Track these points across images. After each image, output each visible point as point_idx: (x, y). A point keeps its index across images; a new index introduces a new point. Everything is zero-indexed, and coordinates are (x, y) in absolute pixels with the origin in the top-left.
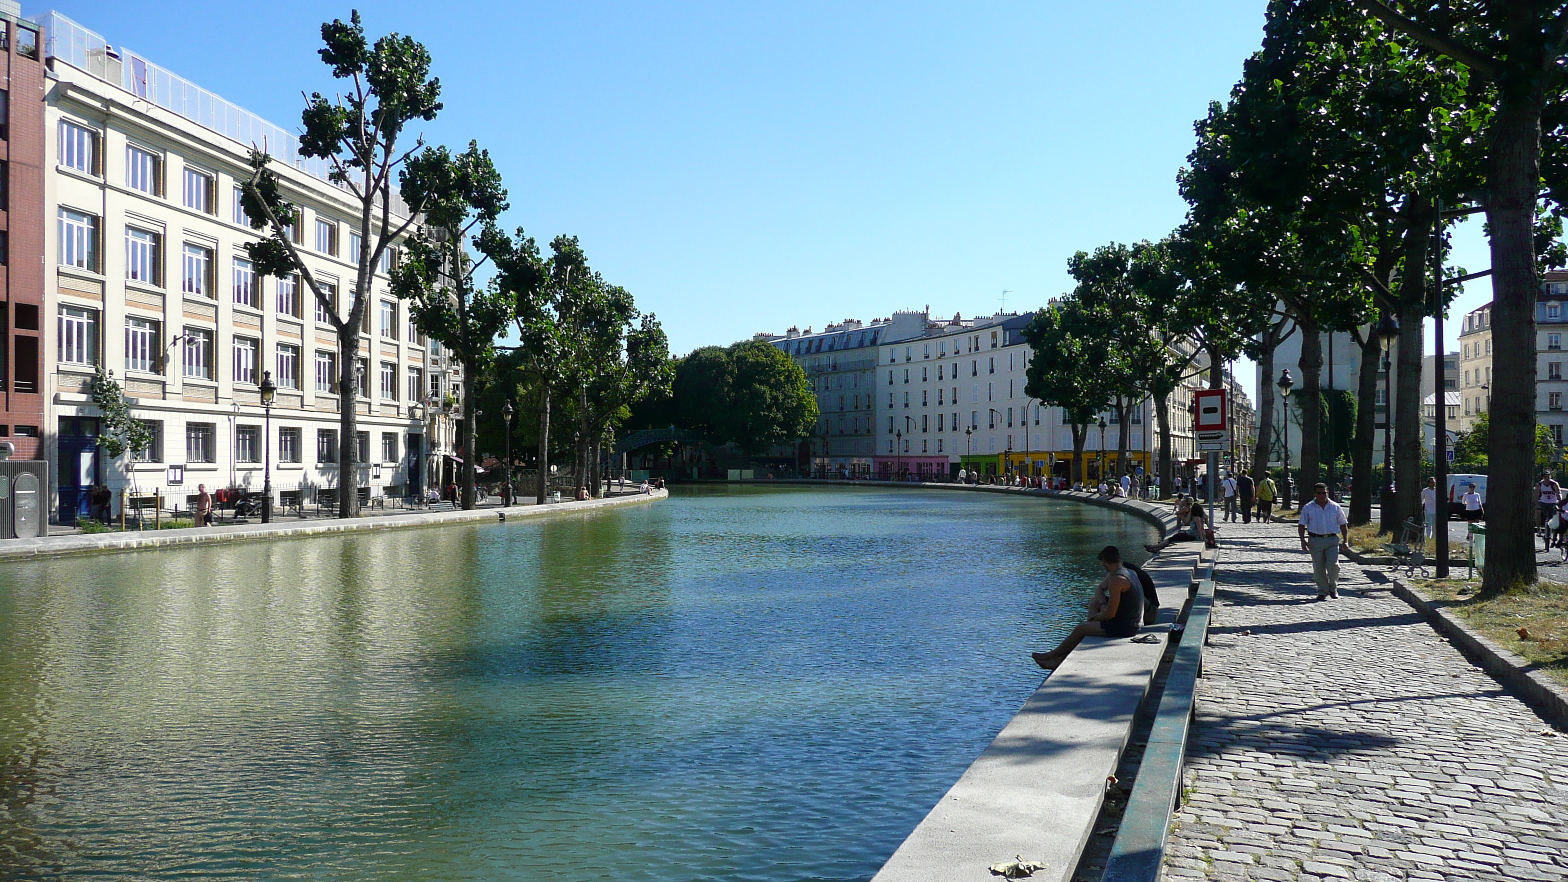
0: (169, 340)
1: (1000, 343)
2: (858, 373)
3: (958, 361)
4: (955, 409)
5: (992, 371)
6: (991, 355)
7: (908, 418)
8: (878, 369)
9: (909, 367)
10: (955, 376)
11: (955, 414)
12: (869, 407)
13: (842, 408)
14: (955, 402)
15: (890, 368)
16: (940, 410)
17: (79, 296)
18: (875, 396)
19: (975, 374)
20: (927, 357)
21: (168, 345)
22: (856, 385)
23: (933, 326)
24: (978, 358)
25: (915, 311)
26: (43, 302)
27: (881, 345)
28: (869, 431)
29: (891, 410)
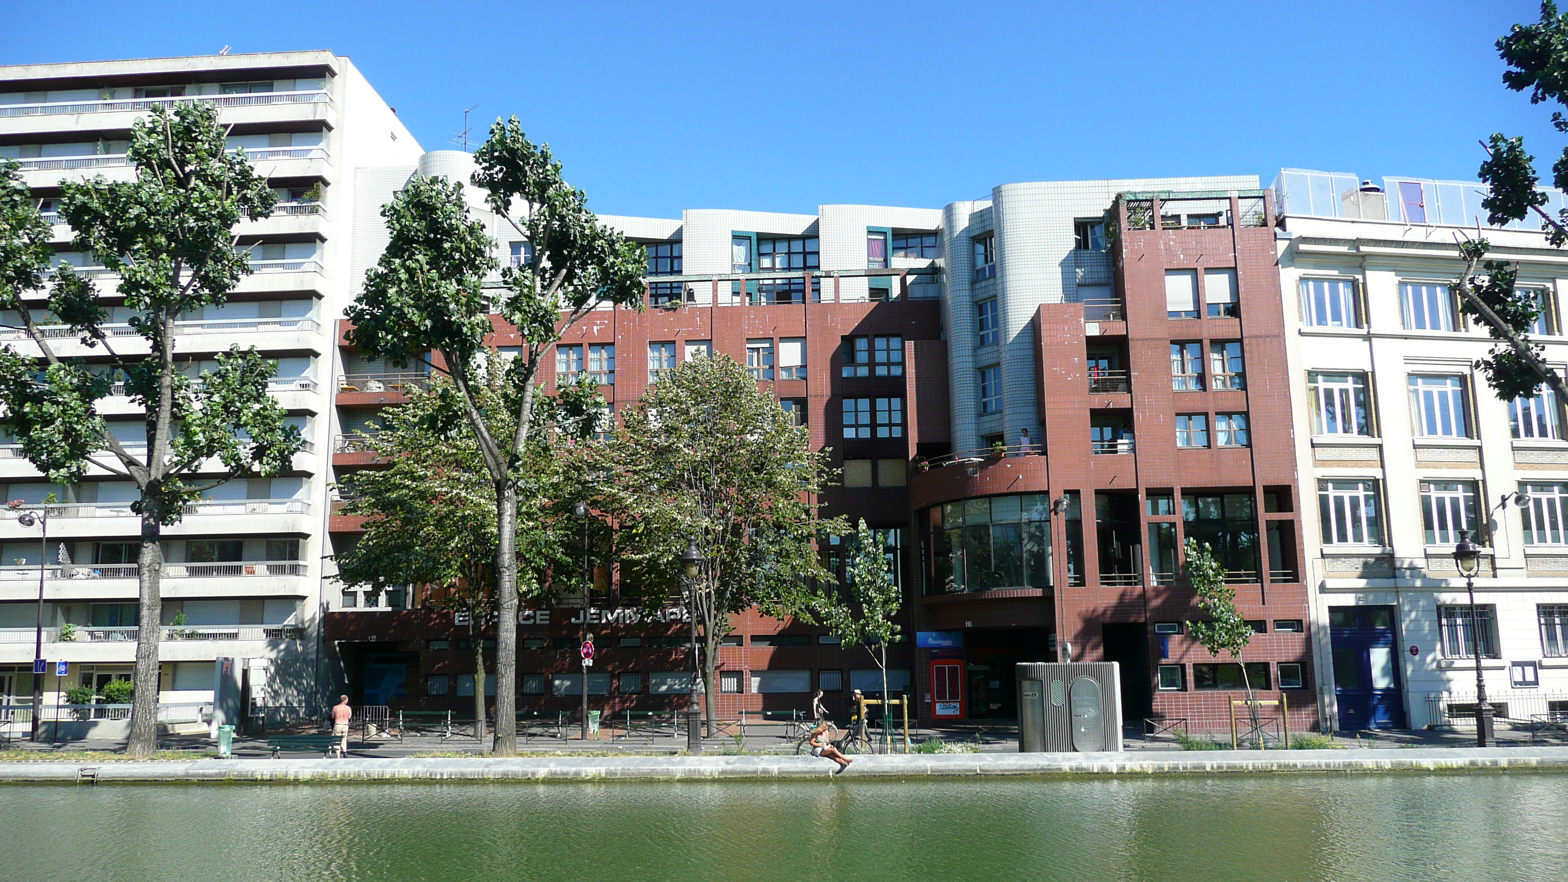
0: (1494, 501)
17: (1347, 466)
21: (1492, 508)
26: (1296, 480)
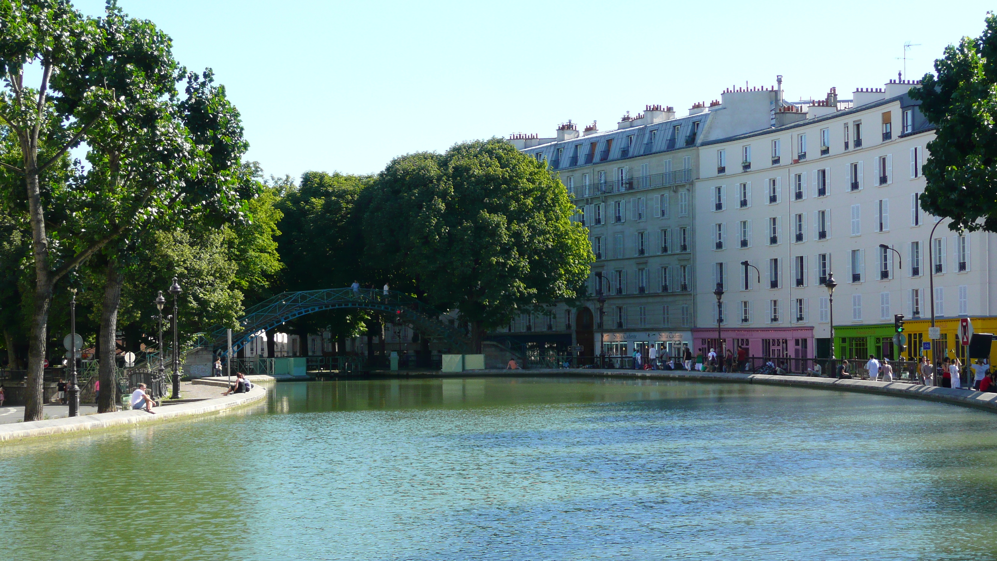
1: (896, 130)
2: (667, 194)
3: (826, 165)
4: (824, 247)
5: (883, 180)
6: (882, 152)
7: (746, 264)
8: (698, 186)
9: (748, 179)
10: (822, 192)
11: (824, 257)
12: (684, 248)
13: (642, 252)
14: (823, 235)
15: (718, 183)
16: (800, 249)
18: (693, 231)
19: (855, 186)
20: (776, 161)
22: (663, 213)
23: (789, 109)
24: (859, 158)
25: (758, 87)
27: (704, 144)
28: (684, 287)
29: (719, 252)
